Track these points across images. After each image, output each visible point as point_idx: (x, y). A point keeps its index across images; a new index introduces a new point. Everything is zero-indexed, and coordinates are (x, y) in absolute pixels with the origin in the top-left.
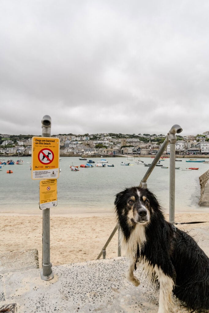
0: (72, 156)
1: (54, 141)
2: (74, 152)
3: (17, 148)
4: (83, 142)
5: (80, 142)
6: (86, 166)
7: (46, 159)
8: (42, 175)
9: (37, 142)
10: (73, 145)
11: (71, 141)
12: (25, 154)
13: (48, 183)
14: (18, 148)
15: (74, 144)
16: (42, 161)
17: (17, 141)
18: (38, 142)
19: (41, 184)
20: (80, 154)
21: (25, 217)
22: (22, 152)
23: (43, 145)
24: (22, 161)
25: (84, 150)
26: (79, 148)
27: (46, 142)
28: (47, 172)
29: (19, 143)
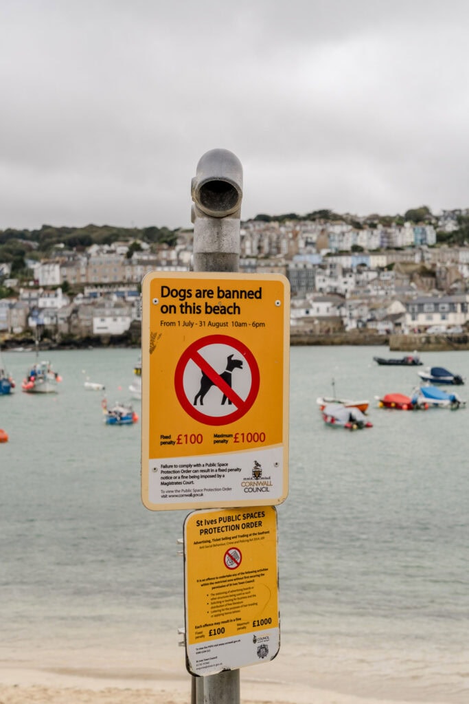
0: (333, 344)
1: (256, 294)
2: (346, 321)
3: (30, 299)
4: (395, 258)
5: (382, 261)
6: (415, 403)
7: (215, 393)
8: (199, 484)
9: (170, 301)
10: (336, 278)
11: (329, 255)
12: (71, 335)
13: (232, 528)
14: (33, 303)
15: (345, 272)
16: (198, 407)
17: (31, 265)
18: (176, 302)
19: (194, 533)
20: (382, 327)
21: (79, 692)
22: (56, 326)
23: (203, 317)
24: (56, 375)
25: (406, 305)
26: (373, 293)
27: (214, 302)
28: (223, 468)
29: (38, 275)
